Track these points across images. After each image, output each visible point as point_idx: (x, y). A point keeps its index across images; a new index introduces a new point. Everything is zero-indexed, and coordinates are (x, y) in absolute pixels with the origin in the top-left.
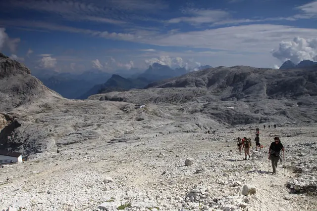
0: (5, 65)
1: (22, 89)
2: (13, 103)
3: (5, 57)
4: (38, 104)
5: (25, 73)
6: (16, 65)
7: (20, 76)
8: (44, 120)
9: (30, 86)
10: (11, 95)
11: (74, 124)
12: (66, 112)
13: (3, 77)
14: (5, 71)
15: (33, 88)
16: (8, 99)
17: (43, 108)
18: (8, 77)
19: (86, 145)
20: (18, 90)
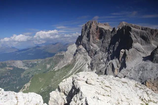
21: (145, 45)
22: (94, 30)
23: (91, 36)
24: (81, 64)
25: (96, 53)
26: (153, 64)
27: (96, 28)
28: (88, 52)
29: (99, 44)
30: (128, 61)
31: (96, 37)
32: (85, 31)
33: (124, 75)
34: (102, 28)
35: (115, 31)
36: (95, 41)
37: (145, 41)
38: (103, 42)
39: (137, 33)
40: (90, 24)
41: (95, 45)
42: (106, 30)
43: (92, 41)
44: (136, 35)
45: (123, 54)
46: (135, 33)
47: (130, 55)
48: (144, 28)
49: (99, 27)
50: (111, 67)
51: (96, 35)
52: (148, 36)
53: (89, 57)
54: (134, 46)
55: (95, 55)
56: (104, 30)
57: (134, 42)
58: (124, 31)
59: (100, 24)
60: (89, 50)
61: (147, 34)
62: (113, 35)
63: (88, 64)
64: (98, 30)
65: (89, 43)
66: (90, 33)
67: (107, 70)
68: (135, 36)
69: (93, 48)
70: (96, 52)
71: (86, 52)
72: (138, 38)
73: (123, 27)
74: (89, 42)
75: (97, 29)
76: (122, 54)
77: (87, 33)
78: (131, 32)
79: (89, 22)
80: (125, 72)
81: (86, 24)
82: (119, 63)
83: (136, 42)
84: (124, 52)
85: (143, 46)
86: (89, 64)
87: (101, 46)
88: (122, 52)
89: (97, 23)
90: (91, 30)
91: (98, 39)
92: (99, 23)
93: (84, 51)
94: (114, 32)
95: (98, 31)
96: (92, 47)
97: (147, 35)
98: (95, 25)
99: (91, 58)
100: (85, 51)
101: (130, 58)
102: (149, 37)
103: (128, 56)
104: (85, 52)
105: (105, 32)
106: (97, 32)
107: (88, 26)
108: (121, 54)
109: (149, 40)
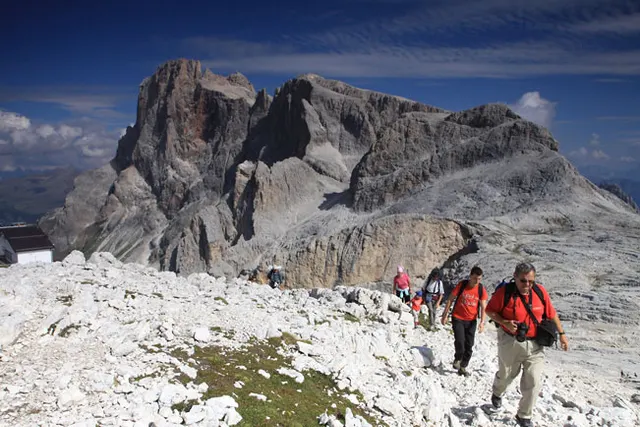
0: (511, 133)
1: (529, 181)
2: (504, 208)
3: (515, 117)
4: (546, 215)
5: (546, 149)
6: (532, 131)
7: (534, 154)
8: (534, 250)
9: (547, 175)
10: (506, 192)
11: (602, 273)
12: (600, 240)
13: (501, 155)
14: (508, 144)
15: (552, 180)
16: (497, 200)
17: (553, 225)
18: (511, 155)
19: (583, 334)
20: (520, 183)
21: (352, 150)
22: (183, 100)
23: (172, 126)
24: (123, 247)
25: (188, 196)
26: (354, 214)
27: (193, 90)
28: (157, 192)
29: (202, 161)
30: (266, 211)
31: (191, 132)
32: (150, 104)
33: (240, 268)
34: (217, 93)
35: (262, 107)
36: (188, 148)
37: (352, 137)
38: (215, 150)
39: (330, 105)
40: (169, 75)
41: (186, 163)
42: (232, 101)
43: (175, 146)
44: (324, 114)
45: (245, 179)
46: (321, 105)
47: (273, 183)
48: (377, 99)
49: (204, 86)
50: (198, 238)
51: (191, 121)
52: (364, 118)
53: (161, 215)
54: (311, 156)
55: (182, 206)
56: (225, 101)
57: (316, 141)
58: (290, 100)
59: (212, 75)
60: (162, 187)
61: (362, 109)
62: (255, 119)
63: (152, 246)
64: (201, 100)
65: (162, 155)
66: (169, 113)
67: (180, 254)
68: (321, 118)
69: (177, 176)
70: (188, 192)
71: (150, 194)
72: (334, 124)
73: (286, 84)
74: (164, 153)
75: (197, 96)
76: (242, 180)
77: (158, 114)
78: (310, 102)
79: (167, 65)
80: (244, 255)
81: (154, 77)
82: (230, 220)
83: (322, 141)
84: (250, 173)
85: (348, 157)
86: (157, 242)
87: (209, 168)
88: (242, 172)
89: (199, 70)
90: (172, 102)
91: (200, 137)
92: (208, 72)
93: (140, 191)
94: (259, 109)
95: (201, 106)
96: (171, 173)
97: (361, 113)
98: (192, 81)
99: (169, 217)
100: (146, 189)
101: (276, 198)
102: (367, 118)
103: (265, 189)
104: (145, 196)
105: (226, 108)
106: (196, 107)
107: (163, 86)
108: (240, 181)
109: (367, 131)
